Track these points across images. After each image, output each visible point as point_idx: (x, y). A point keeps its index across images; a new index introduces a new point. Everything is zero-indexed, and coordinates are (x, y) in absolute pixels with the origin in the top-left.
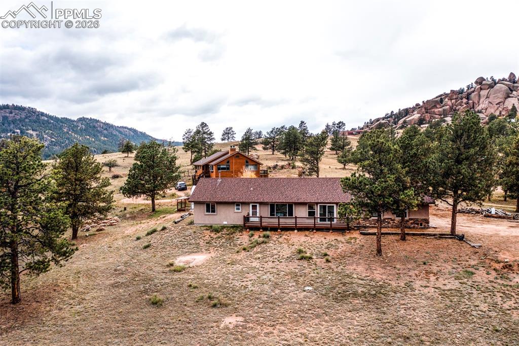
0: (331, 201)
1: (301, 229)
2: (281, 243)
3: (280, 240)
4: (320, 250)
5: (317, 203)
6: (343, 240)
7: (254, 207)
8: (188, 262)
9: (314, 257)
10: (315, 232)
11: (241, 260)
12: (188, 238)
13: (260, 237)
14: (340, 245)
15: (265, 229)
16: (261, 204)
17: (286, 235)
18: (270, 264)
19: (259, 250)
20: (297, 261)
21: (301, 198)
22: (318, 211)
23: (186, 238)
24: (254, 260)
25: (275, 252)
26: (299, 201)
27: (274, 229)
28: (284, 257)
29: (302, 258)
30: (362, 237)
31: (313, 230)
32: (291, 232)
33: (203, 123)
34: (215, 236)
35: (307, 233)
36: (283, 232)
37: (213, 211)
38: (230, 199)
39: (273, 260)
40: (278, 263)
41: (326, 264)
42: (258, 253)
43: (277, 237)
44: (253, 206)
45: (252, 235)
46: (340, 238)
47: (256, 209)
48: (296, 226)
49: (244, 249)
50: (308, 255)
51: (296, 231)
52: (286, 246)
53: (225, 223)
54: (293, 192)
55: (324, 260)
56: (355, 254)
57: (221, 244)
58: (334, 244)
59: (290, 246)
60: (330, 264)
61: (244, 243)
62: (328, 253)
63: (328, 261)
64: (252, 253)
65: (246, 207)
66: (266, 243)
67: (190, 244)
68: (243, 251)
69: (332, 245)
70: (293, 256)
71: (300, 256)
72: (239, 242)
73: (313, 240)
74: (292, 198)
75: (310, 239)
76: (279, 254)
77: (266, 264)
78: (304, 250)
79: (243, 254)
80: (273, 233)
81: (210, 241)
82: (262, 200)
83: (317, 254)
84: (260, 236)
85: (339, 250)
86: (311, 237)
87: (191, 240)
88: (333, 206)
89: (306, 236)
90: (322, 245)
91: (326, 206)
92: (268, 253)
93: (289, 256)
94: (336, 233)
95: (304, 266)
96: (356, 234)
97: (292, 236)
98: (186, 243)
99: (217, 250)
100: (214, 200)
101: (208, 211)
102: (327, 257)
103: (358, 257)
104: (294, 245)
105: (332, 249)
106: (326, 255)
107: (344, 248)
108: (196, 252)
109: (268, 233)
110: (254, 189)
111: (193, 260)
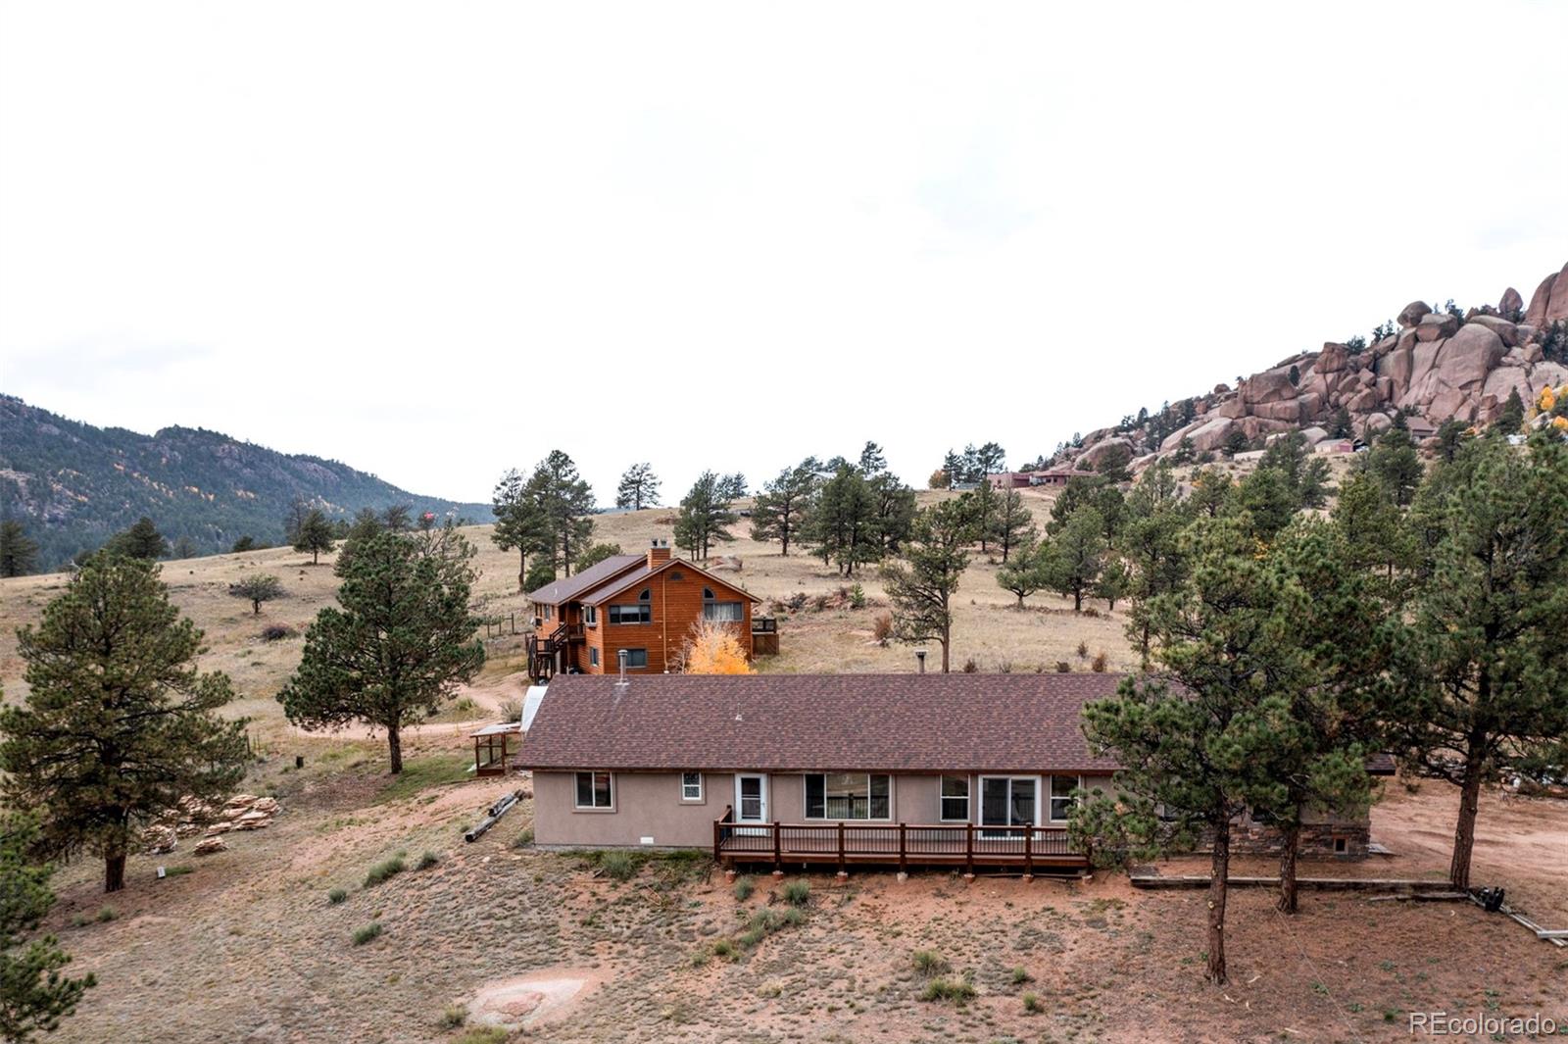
0: (1025, 764)
1: (917, 869)
2: (852, 925)
3: (850, 911)
4: (997, 955)
5: (975, 773)
6: (1075, 912)
7: (751, 787)
8: (518, 1012)
9: (980, 989)
10: (973, 880)
11: (711, 1002)
12: (514, 903)
13: (773, 900)
14: (1069, 935)
15: (793, 868)
16: (774, 774)
17: (866, 895)
18: (820, 1023)
19: (775, 957)
20: (919, 1007)
21: (917, 755)
22: (976, 797)
23: (510, 903)
24: (760, 1003)
25: (834, 963)
26: (913, 765)
27: (822, 868)
28: (869, 988)
29: (938, 995)
30: (1141, 896)
31: (963, 870)
32: (885, 879)
33: (556, 455)
34: (613, 897)
35: (942, 881)
36: (855, 881)
37: (604, 798)
38: (663, 756)
39: (830, 1003)
40: (850, 1016)
41: (1027, 1021)
42: (773, 968)
43: (837, 898)
44: (744, 781)
45: (748, 893)
46: (1065, 903)
47: (757, 792)
48: (903, 859)
49: (721, 952)
50: (959, 981)
51: (901, 876)
52: (869, 936)
53: (647, 840)
54: (889, 730)
55: (1018, 1002)
56: (1127, 974)
57: (634, 927)
58: (1043, 929)
59: (888, 939)
60: (1041, 1021)
61: (718, 925)
62: (1030, 972)
63: (1033, 1008)
64: (750, 969)
65: (718, 786)
66: (797, 924)
67: (524, 929)
68: (717, 961)
69: (1037, 934)
70: (902, 985)
71: (927, 985)
72: (700, 920)
73: (969, 910)
74: (884, 755)
75: (955, 908)
76: (850, 973)
77: (806, 1019)
78: (939, 957)
79: (719, 972)
80: (819, 881)
81: (595, 914)
82: (777, 763)
83: (989, 979)
84: (773, 894)
85: (1067, 957)
86: (961, 898)
87: (525, 910)
88: (1032, 783)
89: (940, 894)
90: (1001, 937)
91: (1005, 781)
92: (808, 968)
93: (884, 982)
94: (1045, 882)
95: (949, 1029)
96: (1116, 888)
97: (890, 896)
98: (508, 923)
99: (620, 953)
100: (606, 763)
101: (584, 797)
102: (1027, 992)
103: (1138, 986)
104: (899, 934)
105: (1041, 954)
106: (1023, 980)
107: (1083, 950)
108: (546, 962)
109: (804, 884)
110: (747, 718)
111: (535, 1002)
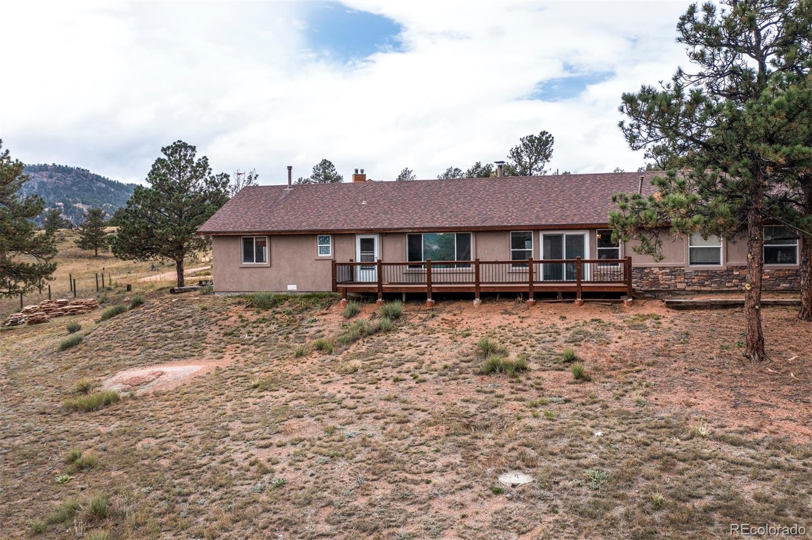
0: (577, 220)
1: (490, 296)
2: (433, 331)
3: (430, 324)
4: (550, 346)
5: (537, 229)
6: (619, 322)
7: (367, 245)
9: (533, 365)
10: (534, 304)
13: (374, 316)
14: (614, 335)
15: (391, 296)
16: (385, 234)
17: (447, 312)
19: (364, 349)
20: (475, 379)
21: (492, 218)
25: (410, 353)
27: (416, 297)
28: (433, 367)
29: (492, 369)
30: (672, 314)
31: (526, 296)
32: (463, 304)
34: (254, 318)
35: (509, 305)
36: (441, 306)
37: (260, 259)
38: (304, 224)
41: (575, 387)
42: (358, 356)
43: (424, 316)
44: (362, 241)
45: (354, 313)
46: (607, 317)
47: (372, 249)
48: (478, 287)
49: (320, 348)
50: (513, 357)
51: (477, 301)
52: (444, 338)
53: (292, 287)
54: (473, 205)
55: (569, 375)
57: (262, 335)
58: (591, 331)
59: (459, 339)
60: (589, 387)
61: (326, 333)
62: (580, 354)
63: (581, 377)
64: (340, 358)
65: (344, 244)
66: (388, 330)
67: (180, 338)
68: (316, 353)
69: (587, 334)
70: (464, 364)
71: (484, 364)
72: (312, 331)
73: (529, 321)
74: (468, 218)
75: (518, 320)
76: (421, 358)
78: (499, 346)
80: (412, 306)
81: (237, 329)
82: (386, 225)
83: (540, 359)
84: (374, 314)
85: (612, 346)
86: (522, 315)
87: (186, 327)
88: (582, 237)
89: (506, 312)
90: (554, 335)
93: (449, 363)
94: (593, 305)
95: (499, 392)
96: (654, 308)
97: (466, 314)
98: (170, 335)
100: (263, 228)
102: (577, 365)
104: (468, 335)
105: (590, 345)
106: (571, 359)
107: (628, 342)
108: (184, 357)
109: (397, 306)
110: (369, 203)
